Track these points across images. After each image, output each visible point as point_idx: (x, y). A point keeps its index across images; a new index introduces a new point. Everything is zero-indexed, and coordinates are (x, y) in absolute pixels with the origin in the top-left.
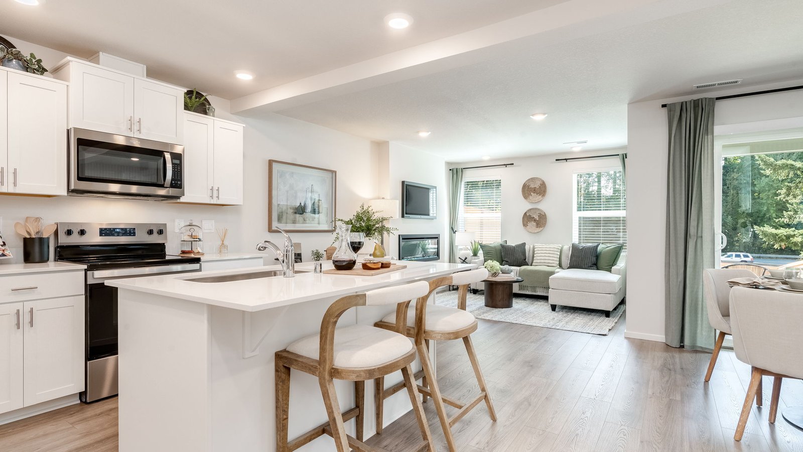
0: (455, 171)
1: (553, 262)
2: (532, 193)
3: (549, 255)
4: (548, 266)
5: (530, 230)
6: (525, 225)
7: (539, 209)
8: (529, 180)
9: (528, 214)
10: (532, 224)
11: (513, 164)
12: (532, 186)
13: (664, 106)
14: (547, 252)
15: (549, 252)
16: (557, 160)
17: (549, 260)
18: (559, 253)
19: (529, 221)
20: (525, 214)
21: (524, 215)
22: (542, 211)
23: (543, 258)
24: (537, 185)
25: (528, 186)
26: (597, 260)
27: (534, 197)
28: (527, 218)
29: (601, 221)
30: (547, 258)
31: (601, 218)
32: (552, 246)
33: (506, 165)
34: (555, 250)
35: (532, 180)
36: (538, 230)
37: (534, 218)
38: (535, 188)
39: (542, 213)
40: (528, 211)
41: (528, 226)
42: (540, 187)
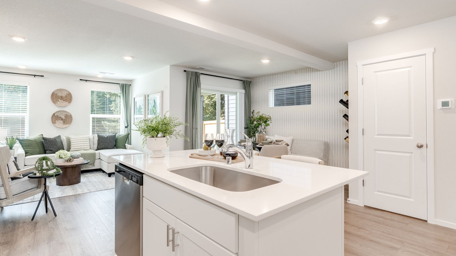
2: (59, 100)
3: (84, 143)
4: (85, 150)
5: (58, 126)
6: (54, 122)
7: (66, 112)
8: (58, 90)
9: (56, 115)
10: (59, 123)
11: (43, 76)
12: (59, 94)
13: (185, 71)
14: (82, 141)
15: (84, 141)
16: (80, 80)
19: (57, 120)
20: (54, 114)
22: (68, 113)
23: (78, 145)
24: (64, 94)
25: (56, 95)
26: (116, 143)
27: (61, 102)
28: (55, 118)
30: (82, 145)
32: (84, 136)
33: (35, 76)
35: (61, 90)
36: (65, 126)
37: (61, 117)
38: (61, 96)
39: (68, 114)
40: (57, 112)
41: (56, 123)
42: (66, 96)
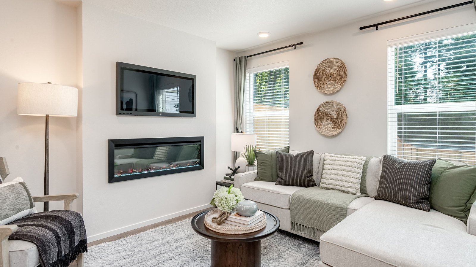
0: (238, 61)
1: (350, 185)
2: (327, 81)
3: (344, 173)
4: (342, 191)
5: (324, 133)
6: (318, 125)
7: (336, 103)
8: (323, 62)
9: (322, 110)
10: (327, 124)
11: (302, 43)
12: (328, 71)
14: (342, 168)
15: (346, 167)
16: (361, 28)
17: (343, 181)
18: (361, 171)
19: (323, 119)
20: (318, 109)
21: (316, 112)
22: (341, 105)
23: (334, 177)
24: (334, 69)
25: (323, 71)
26: (430, 190)
27: (331, 86)
28: (321, 115)
29: (435, 120)
30: (341, 178)
31: (436, 115)
32: (351, 158)
33: (295, 46)
34: (355, 165)
35: (327, 62)
36: (336, 132)
37: (330, 114)
38: (331, 73)
39: (341, 108)
40: (322, 105)
41: (321, 126)
42: (338, 71)
